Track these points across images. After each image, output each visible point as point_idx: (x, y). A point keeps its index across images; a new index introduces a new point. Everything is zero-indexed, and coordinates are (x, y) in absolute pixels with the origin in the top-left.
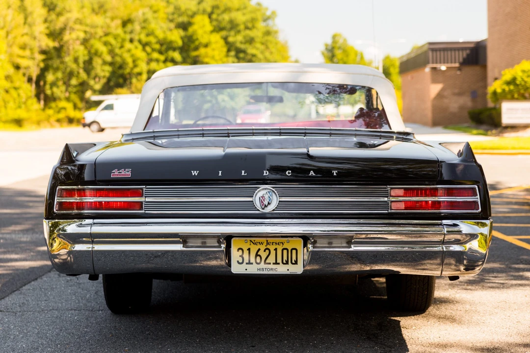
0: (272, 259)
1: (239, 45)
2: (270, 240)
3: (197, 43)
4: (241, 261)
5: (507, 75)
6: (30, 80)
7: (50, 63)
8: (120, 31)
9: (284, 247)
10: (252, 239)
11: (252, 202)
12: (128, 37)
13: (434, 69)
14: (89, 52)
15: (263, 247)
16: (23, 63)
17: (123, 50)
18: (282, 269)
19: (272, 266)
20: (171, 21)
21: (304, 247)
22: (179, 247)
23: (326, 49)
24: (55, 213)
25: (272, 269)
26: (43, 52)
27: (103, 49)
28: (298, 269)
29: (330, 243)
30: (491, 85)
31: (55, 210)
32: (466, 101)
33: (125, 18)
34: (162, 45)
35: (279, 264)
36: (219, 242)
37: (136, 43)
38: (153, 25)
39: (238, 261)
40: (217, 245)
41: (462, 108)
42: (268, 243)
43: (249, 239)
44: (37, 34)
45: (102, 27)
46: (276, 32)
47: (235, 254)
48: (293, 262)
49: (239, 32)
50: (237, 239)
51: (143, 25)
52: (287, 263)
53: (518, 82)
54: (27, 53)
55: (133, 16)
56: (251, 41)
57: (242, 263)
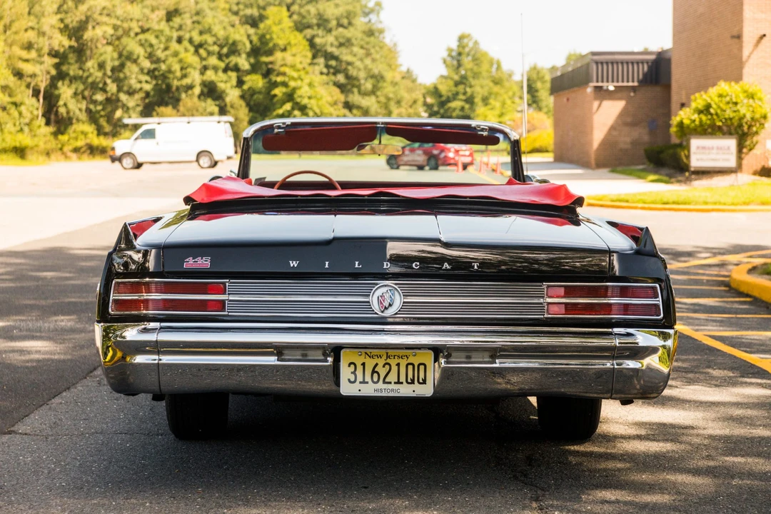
0: (393, 377)
1: (330, 49)
2: (391, 352)
3: (271, 45)
4: (353, 380)
5: (699, 101)
6: (36, 93)
7: (64, 68)
8: (163, 26)
9: (409, 361)
10: (368, 351)
11: (369, 302)
12: (175, 35)
13: (598, 89)
14: (120, 55)
15: (381, 362)
16: (27, 68)
17: (167, 53)
18: (406, 391)
19: (393, 386)
20: (236, 13)
21: (435, 362)
22: (271, 360)
23: (450, 55)
24: (110, 315)
25: (392, 390)
26: (54, 54)
27: (139, 51)
28: (427, 391)
29: (468, 357)
30: (676, 115)
31: (110, 310)
32: (641, 134)
33: (172, 8)
34: (221, 47)
35: (402, 383)
36: (325, 355)
37: (186, 43)
38: (209, 19)
39: (349, 380)
40: (323, 358)
41: (635, 144)
42: (388, 357)
43: (363, 351)
44: (46, 28)
45: (138, 21)
46: (381, 32)
47: (345, 372)
48: (421, 381)
49: (330, 31)
50: (348, 350)
51: (195, 18)
52: (413, 382)
53: (712, 111)
54: (33, 54)
55: (182, 6)
56: (346, 43)
57: (354, 382)
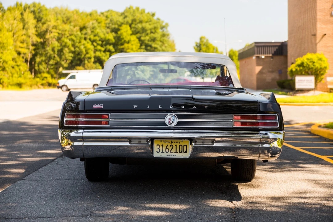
0: (174, 150)
1: (147, 42)
2: (173, 141)
3: (123, 41)
4: (158, 151)
5: (299, 61)
6: (26, 61)
9: (180, 144)
10: (164, 140)
11: (164, 121)
12: (84, 37)
13: (257, 58)
14: (61, 45)
15: (169, 144)
18: (179, 155)
19: (174, 154)
20: (108, 27)
21: (190, 144)
22: (127, 144)
23: (196, 45)
24: (64, 126)
25: (174, 155)
28: (187, 155)
29: (203, 142)
30: (290, 67)
31: (64, 125)
32: (276, 76)
34: (102, 41)
35: (177, 153)
36: (148, 142)
38: (98, 30)
39: (157, 151)
40: (146, 143)
41: (273, 80)
42: (172, 142)
43: (162, 140)
45: (68, 31)
46: (168, 35)
47: (155, 148)
48: (185, 152)
49: (147, 34)
50: (157, 140)
51: (92, 30)
52: (182, 152)
53: (304, 65)
54: (25, 45)
55: (86, 25)
56: (154, 40)
57: (159, 152)
